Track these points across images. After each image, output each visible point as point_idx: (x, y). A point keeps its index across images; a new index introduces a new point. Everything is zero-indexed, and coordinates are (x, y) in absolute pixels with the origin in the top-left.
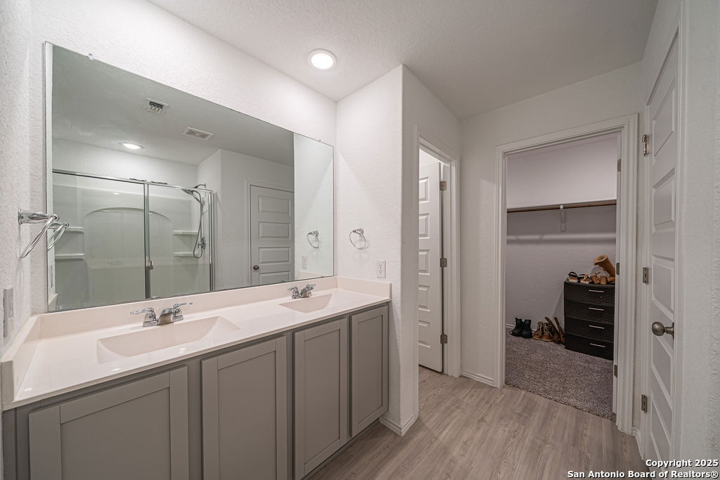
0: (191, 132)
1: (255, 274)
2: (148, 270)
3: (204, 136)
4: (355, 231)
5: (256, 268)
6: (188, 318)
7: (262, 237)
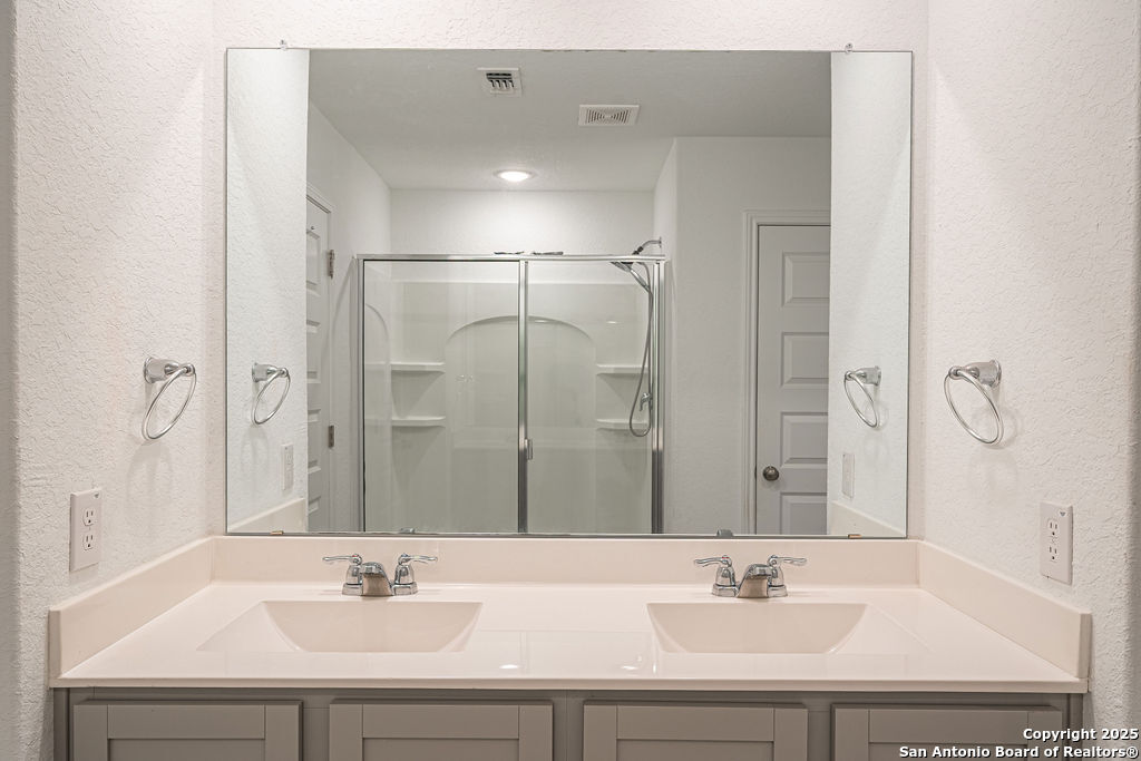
0: (594, 116)
1: (766, 490)
2: (523, 457)
3: (622, 116)
4: (955, 374)
5: (771, 476)
6: (429, 591)
7: (793, 380)
